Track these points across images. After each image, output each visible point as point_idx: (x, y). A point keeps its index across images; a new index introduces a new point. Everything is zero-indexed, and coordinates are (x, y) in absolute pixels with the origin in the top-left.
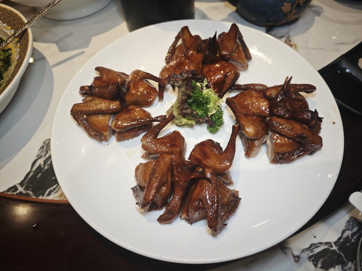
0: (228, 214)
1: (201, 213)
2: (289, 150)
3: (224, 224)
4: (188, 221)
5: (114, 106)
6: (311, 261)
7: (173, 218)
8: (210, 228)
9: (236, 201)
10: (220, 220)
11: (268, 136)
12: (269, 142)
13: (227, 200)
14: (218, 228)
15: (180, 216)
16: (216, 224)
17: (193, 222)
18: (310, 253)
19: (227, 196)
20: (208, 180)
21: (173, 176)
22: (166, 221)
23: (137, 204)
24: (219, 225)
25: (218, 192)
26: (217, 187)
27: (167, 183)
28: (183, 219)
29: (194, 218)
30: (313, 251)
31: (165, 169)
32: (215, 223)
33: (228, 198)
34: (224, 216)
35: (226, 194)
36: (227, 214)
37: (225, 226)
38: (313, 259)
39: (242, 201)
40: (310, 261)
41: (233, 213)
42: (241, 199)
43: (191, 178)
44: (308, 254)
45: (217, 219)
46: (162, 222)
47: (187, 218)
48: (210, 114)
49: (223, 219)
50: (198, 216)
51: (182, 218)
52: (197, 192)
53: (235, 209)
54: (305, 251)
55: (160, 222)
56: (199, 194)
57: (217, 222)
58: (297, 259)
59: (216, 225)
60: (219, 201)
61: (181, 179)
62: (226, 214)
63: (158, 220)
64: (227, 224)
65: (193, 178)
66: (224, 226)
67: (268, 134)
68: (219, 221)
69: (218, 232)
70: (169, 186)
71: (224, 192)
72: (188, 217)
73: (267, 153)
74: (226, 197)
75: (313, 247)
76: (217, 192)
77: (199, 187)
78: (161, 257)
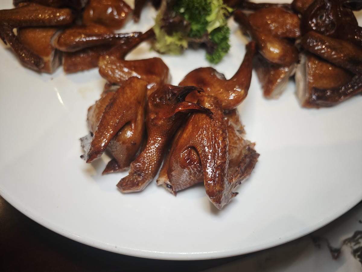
0: (240, 177)
1: (192, 171)
2: (333, 85)
3: (233, 193)
4: (169, 189)
5: (62, 16)
6: (357, 257)
7: (144, 182)
8: (210, 196)
9: (251, 158)
10: (227, 183)
11: (299, 65)
12: (299, 75)
13: (238, 154)
14: (223, 196)
15: (157, 181)
16: (221, 189)
17: (179, 191)
18: (355, 245)
19: (238, 146)
20: (207, 112)
21: (146, 112)
22: (132, 187)
23: (82, 157)
24: (225, 192)
25: (224, 134)
26: (223, 127)
27: (135, 122)
28: (161, 186)
29: (181, 182)
30: (359, 243)
31: (133, 98)
32: (217, 188)
33: (240, 150)
34: (234, 178)
35: (236, 143)
36: (239, 175)
37: (235, 196)
38: (359, 253)
39: (260, 159)
40: (355, 256)
41: (247, 175)
42: (259, 155)
43: (177, 111)
44: (351, 247)
45: (223, 181)
46: (124, 189)
47: (169, 183)
48: (210, 29)
49: (232, 183)
50: (188, 179)
51: (160, 183)
52: (187, 134)
53: (250, 169)
54: (347, 242)
55: (122, 190)
56: (191, 136)
57: (222, 186)
58: (336, 254)
59: (220, 191)
60: (225, 149)
61: (160, 115)
62: (237, 175)
63: (117, 185)
64: (237, 193)
65: (180, 112)
66: (232, 196)
67: (298, 62)
68: (225, 183)
69: (223, 204)
70: (140, 128)
71: (233, 139)
72: (170, 181)
73: (296, 93)
74: (236, 147)
75: (359, 236)
76: (222, 134)
77: (190, 127)
78: (116, 247)
